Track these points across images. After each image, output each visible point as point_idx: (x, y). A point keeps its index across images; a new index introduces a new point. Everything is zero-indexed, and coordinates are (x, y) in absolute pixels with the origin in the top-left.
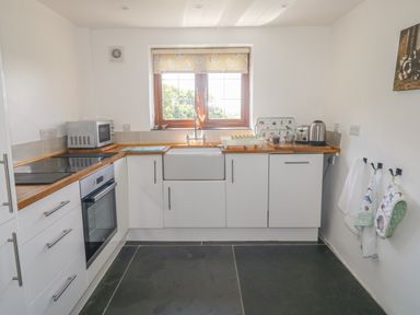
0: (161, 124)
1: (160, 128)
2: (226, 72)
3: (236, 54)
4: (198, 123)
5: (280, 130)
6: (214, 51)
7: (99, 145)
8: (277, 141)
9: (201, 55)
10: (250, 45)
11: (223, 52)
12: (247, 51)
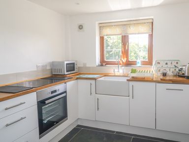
0: (103, 63)
1: (102, 65)
2: (139, 33)
3: (145, 23)
4: (121, 62)
5: (170, 68)
6: (132, 22)
7: (66, 73)
8: (165, 75)
9: (125, 25)
10: (152, 17)
11: (137, 23)
12: (151, 21)
